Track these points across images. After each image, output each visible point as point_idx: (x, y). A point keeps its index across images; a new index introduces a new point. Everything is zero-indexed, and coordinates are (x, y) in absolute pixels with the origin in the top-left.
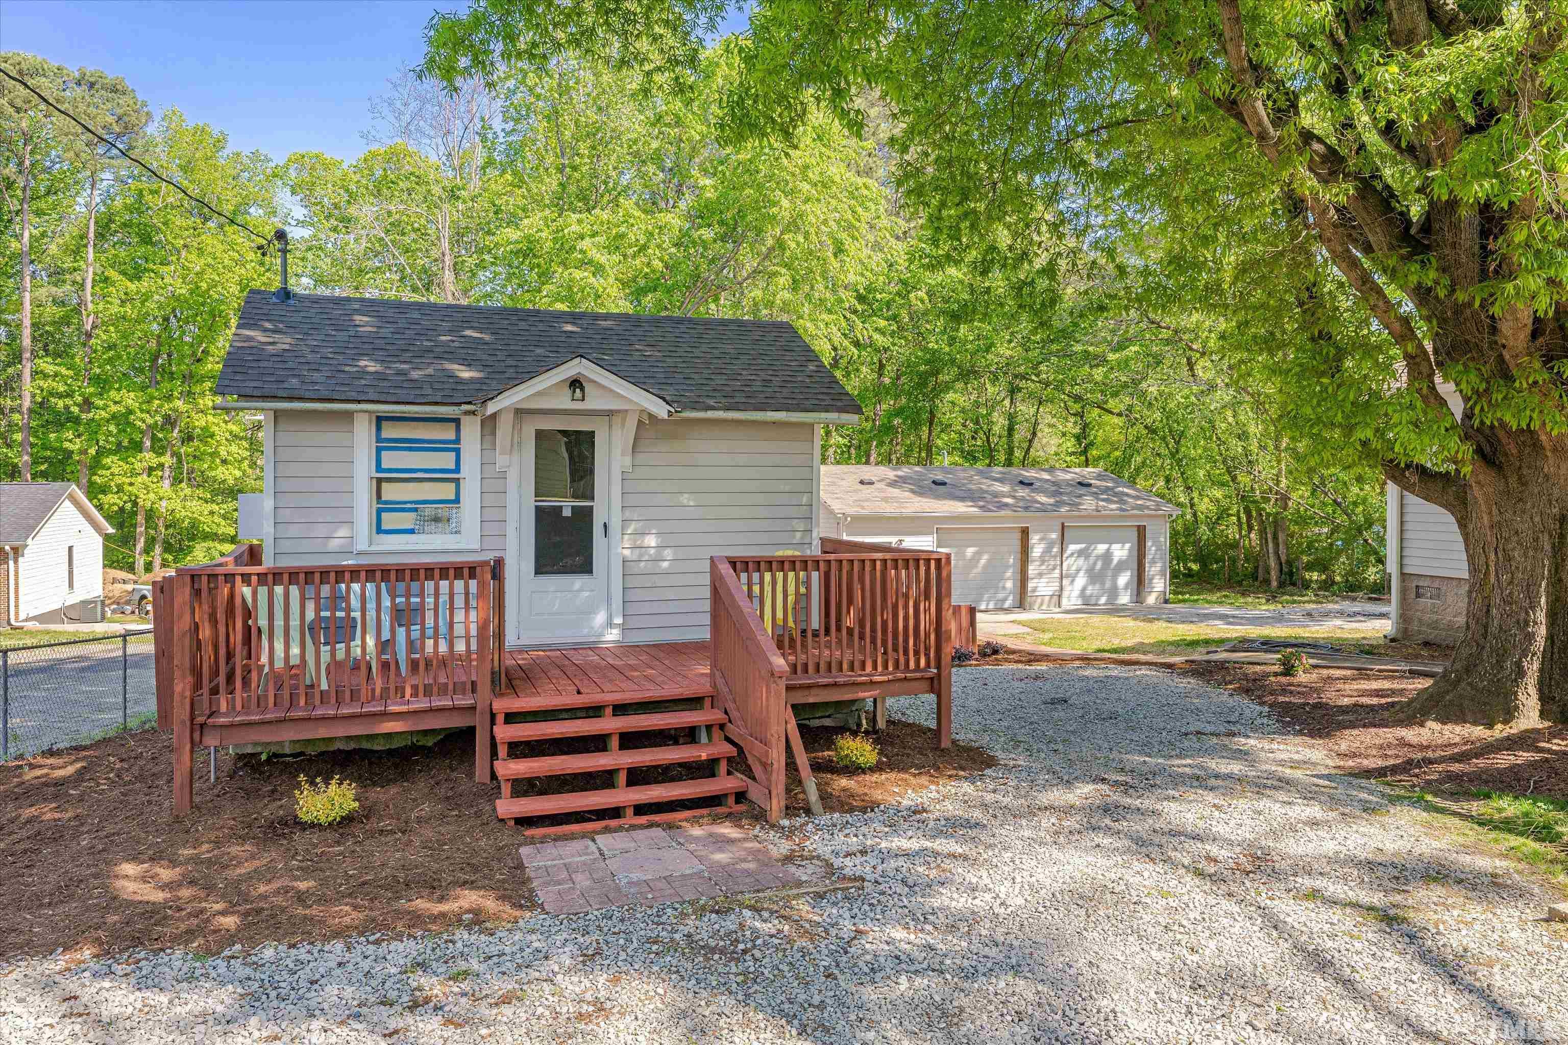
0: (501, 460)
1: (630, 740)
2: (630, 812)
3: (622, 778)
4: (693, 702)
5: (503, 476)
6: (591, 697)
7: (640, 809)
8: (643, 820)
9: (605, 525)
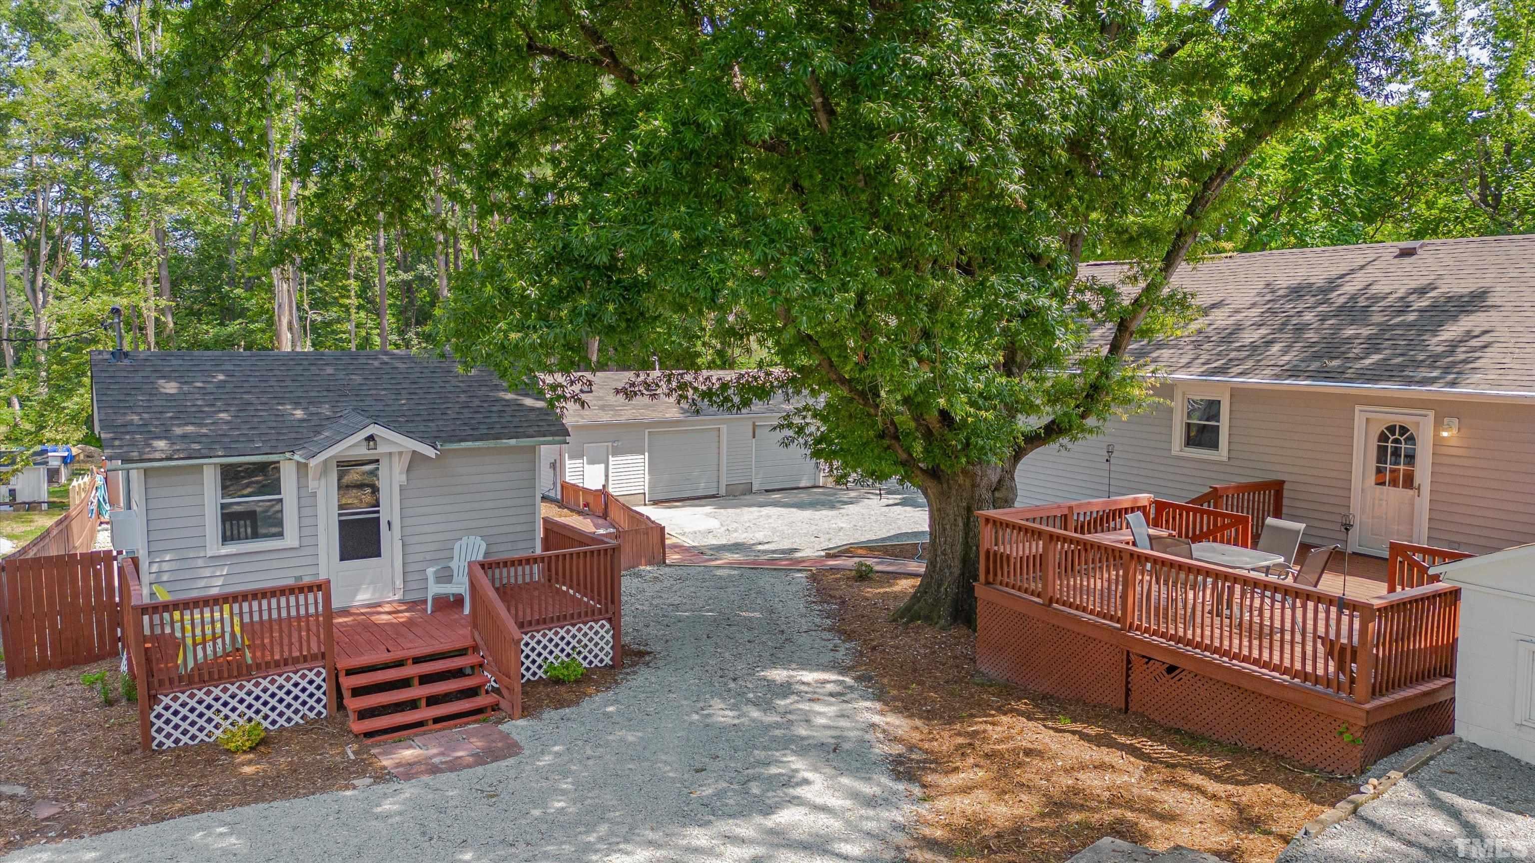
0: (312, 484)
1: (425, 679)
2: (431, 722)
3: (423, 703)
4: (461, 652)
5: (314, 495)
6: (397, 654)
7: (436, 720)
8: (438, 726)
9: (389, 523)
